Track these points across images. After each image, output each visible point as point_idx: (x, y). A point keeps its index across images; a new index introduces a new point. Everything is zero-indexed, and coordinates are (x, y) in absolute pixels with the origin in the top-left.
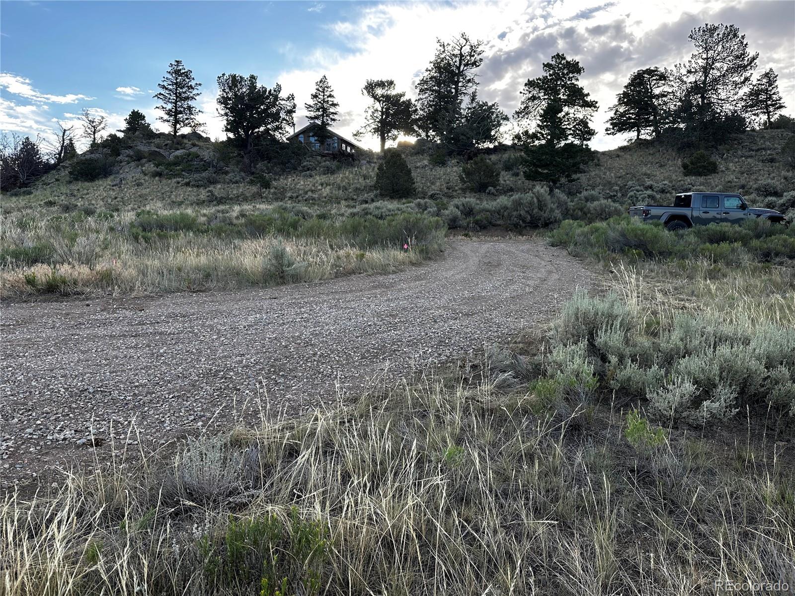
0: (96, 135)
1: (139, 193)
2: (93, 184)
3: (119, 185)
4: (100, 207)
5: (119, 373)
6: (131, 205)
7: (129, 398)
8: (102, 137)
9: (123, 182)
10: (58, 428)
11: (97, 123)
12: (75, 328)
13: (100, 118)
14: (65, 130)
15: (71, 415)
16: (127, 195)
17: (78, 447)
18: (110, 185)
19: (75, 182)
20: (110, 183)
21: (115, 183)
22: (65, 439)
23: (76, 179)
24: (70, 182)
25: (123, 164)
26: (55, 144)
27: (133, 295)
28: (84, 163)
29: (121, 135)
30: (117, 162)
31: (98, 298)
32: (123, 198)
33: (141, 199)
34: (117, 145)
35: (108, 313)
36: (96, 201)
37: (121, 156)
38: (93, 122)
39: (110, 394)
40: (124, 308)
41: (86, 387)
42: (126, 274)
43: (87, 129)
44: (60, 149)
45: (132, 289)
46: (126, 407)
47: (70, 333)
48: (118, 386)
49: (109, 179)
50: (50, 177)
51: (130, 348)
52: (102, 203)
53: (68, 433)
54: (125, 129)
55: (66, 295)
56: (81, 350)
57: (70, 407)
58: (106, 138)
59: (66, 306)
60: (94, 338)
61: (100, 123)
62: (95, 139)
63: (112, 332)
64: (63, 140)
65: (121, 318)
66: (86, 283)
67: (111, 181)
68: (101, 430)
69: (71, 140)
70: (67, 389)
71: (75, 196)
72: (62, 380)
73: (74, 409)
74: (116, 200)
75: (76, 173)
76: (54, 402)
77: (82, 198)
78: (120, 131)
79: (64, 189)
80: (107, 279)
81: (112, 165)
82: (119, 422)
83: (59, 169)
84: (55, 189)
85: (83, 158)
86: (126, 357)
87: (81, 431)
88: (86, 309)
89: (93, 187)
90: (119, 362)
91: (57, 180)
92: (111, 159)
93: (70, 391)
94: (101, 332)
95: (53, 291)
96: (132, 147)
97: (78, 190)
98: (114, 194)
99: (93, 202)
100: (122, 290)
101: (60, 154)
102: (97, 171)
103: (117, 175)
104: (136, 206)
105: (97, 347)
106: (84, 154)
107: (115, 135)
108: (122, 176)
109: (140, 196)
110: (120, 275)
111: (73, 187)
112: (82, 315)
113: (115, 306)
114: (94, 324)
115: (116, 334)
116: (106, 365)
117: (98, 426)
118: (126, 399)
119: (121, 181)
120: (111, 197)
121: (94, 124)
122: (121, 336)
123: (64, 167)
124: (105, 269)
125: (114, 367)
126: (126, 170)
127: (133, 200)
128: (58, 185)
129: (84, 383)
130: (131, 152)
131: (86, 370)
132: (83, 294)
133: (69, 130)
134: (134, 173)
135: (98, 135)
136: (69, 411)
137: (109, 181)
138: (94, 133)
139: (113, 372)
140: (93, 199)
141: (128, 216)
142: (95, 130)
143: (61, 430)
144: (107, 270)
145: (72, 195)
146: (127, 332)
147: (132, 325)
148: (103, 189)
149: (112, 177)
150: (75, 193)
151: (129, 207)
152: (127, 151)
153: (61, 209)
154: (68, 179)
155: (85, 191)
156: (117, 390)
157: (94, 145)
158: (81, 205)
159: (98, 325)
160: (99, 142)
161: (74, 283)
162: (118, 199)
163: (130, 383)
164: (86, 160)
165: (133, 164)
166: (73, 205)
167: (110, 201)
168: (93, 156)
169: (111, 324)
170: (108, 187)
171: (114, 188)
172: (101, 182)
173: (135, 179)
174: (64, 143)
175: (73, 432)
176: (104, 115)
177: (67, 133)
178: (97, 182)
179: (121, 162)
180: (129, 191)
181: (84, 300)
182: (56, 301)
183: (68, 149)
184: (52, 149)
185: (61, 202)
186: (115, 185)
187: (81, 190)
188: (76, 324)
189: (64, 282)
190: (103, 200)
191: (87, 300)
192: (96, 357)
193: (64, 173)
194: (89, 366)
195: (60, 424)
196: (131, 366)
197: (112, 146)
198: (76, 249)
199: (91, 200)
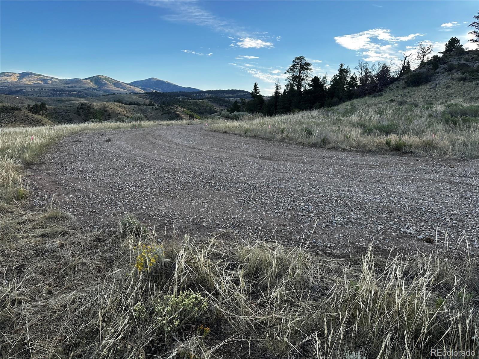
0: (424, 57)
1: (447, 93)
2: (418, 88)
3: (434, 88)
4: (421, 102)
5: (439, 204)
6: (441, 101)
7: (448, 220)
8: (428, 58)
9: (437, 86)
10: (406, 226)
11: (426, 50)
12: (412, 172)
13: (429, 46)
14: (406, 57)
15: (413, 221)
16: (439, 94)
17: (418, 240)
18: (428, 88)
19: (407, 88)
20: (429, 87)
21: (432, 87)
22: (410, 233)
23: (408, 86)
24: (404, 88)
25: (440, 74)
26: (399, 65)
27: (446, 157)
28: (415, 76)
29: (441, 55)
30: (436, 73)
31: (423, 157)
32: (435, 96)
33: (448, 97)
34: (437, 62)
35: (430, 166)
36: (419, 99)
37: (439, 69)
38: (424, 49)
39: (435, 215)
40: (440, 165)
41: (420, 207)
42: (441, 143)
43: (420, 55)
44: (401, 68)
45: (445, 153)
46: (446, 225)
47: (409, 174)
48: (440, 211)
49: (428, 85)
50: (393, 86)
51: (446, 190)
52: (422, 100)
53: (412, 230)
54: (444, 51)
55: (405, 153)
56: (416, 186)
57: (412, 216)
58: (431, 58)
59: (405, 159)
60: (423, 180)
61: (428, 50)
62: (423, 60)
63: (434, 178)
64: (405, 63)
65: (439, 171)
66: (417, 147)
67: (430, 86)
68: (431, 234)
69: (408, 62)
70: (409, 206)
71: (406, 96)
72: (407, 200)
73: (414, 218)
74: (431, 98)
75: (409, 82)
76: (403, 211)
77: (410, 97)
78: (441, 53)
79: (401, 92)
80: (429, 146)
81: (432, 75)
82: (442, 233)
83: (400, 81)
84: (395, 92)
85: (415, 73)
86: (444, 194)
87: (419, 232)
88: (417, 163)
89: (418, 90)
90: (439, 197)
91: (397, 87)
92: (432, 71)
93: (412, 207)
94: (427, 177)
95: (398, 150)
96: (447, 62)
97: (409, 92)
98: (430, 94)
99: (417, 99)
100: (438, 153)
101: (401, 72)
102: (422, 80)
103: (434, 82)
104: (444, 101)
105: (426, 185)
106: (416, 70)
107: (437, 56)
108: (437, 82)
109: (448, 95)
110: (437, 144)
111: (406, 91)
112: (414, 165)
113: (434, 163)
114: (422, 171)
115: (437, 180)
116: (432, 197)
117: (429, 231)
118: (445, 220)
119: (436, 85)
120: (428, 96)
121: (425, 50)
122: (440, 181)
123: (402, 79)
124: (429, 139)
125: (437, 199)
126: (441, 78)
127: (442, 97)
128: (398, 90)
129: (419, 205)
130: (446, 66)
131: (420, 198)
132: (415, 153)
133: (409, 56)
134: (446, 79)
135: (425, 57)
136: (411, 218)
137: (428, 86)
138: (423, 56)
139: (436, 202)
140: (416, 97)
141: (440, 108)
142: (424, 54)
143: (408, 228)
144: (430, 140)
145: (405, 95)
146: (443, 179)
147: (446, 176)
148: (424, 91)
149: (431, 83)
150: (407, 94)
151: (440, 102)
152: (443, 65)
153: (398, 104)
154: (404, 86)
155: (413, 93)
156: (440, 213)
157: (422, 64)
158: (409, 102)
159: (425, 172)
160: (425, 62)
161: (410, 146)
162: (432, 97)
163: (448, 211)
164: (416, 73)
165: (446, 74)
166: (405, 101)
167: (427, 98)
168: (420, 71)
169: (433, 173)
170: (427, 89)
171: (431, 90)
172: (423, 87)
173: (445, 83)
174: (404, 64)
175: (415, 230)
176: (431, 44)
177: (407, 58)
178: (420, 87)
179: (438, 73)
180: (441, 91)
181: (415, 157)
182: (399, 156)
183: (406, 68)
184: (397, 69)
185: (398, 100)
186: (432, 88)
187: (410, 92)
188: (411, 170)
189: (405, 145)
190: (422, 98)
191: (417, 157)
192: (425, 191)
193: (402, 83)
194: (421, 195)
195: (407, 224)
196: (447, 201)
197: (433, 63)
198: (411, 126)
199: (415, 98)
